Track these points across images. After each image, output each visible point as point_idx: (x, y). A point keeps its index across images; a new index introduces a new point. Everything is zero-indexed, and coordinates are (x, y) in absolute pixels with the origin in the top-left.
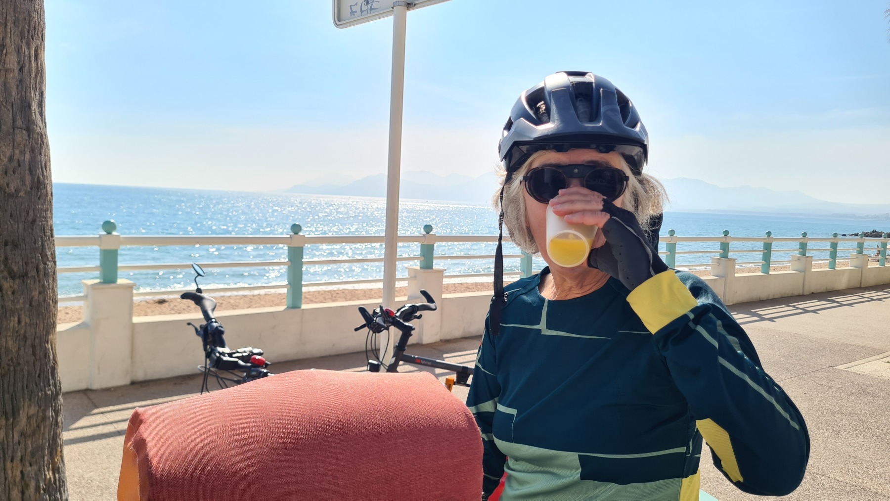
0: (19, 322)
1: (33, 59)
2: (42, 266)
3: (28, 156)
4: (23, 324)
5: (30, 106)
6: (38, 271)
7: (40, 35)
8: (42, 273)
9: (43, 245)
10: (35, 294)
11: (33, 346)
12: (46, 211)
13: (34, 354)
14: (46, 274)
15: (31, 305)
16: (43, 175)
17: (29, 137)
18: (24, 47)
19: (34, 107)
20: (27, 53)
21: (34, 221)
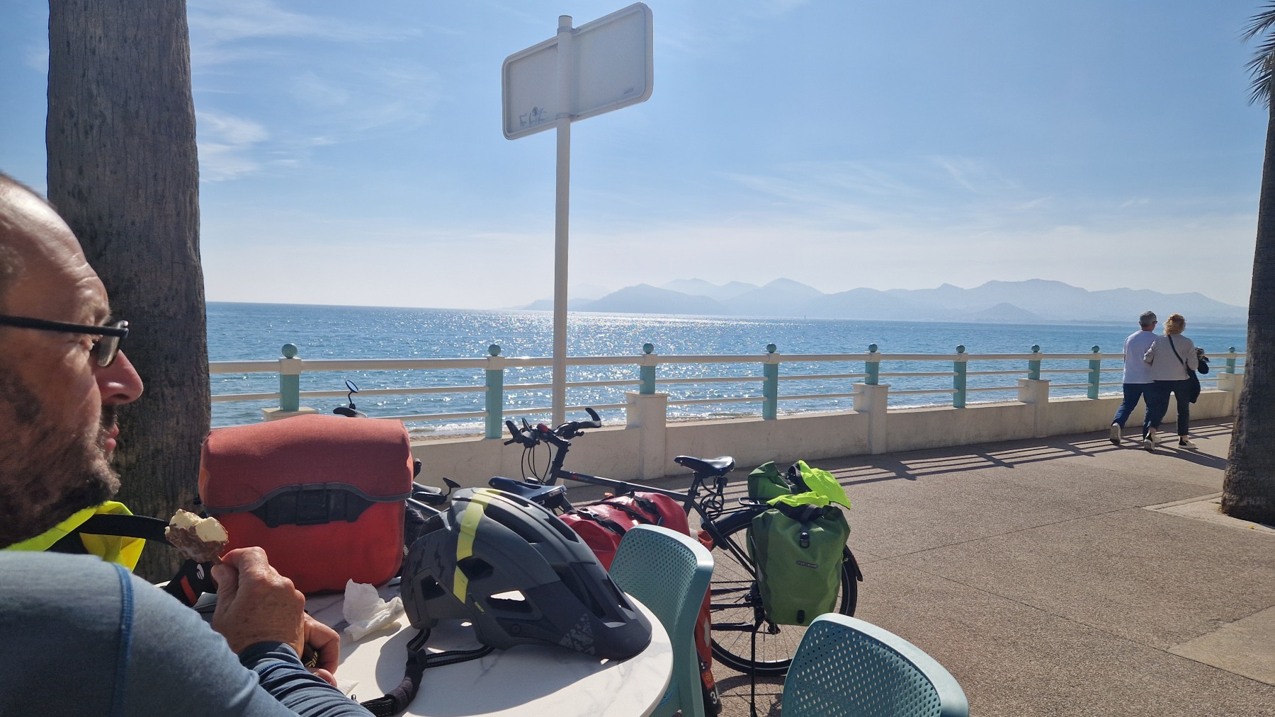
0: (178, 423)
1: (188, 205)
2: (196, 377)
3: (184, 285)
4: (181, 424)
5: (185, 244)
6: (193, 381)
7: (194, 184)
8: (196, 384)
9: (197, 360)
10: (191, 399)
11: (190, 444)
12: (200, 331)
13: (190, 450)
14: (200, 384)
15: (187, 409)
16: (197, 301)
17: (185, 270)
18: (181, 196)
19: (190, 244)
20: (183, 200)
21: (189, 339)
